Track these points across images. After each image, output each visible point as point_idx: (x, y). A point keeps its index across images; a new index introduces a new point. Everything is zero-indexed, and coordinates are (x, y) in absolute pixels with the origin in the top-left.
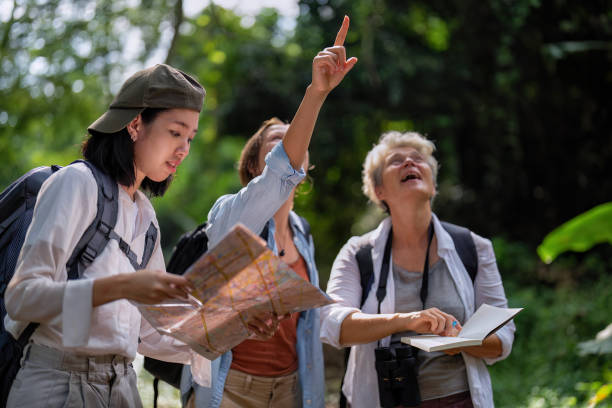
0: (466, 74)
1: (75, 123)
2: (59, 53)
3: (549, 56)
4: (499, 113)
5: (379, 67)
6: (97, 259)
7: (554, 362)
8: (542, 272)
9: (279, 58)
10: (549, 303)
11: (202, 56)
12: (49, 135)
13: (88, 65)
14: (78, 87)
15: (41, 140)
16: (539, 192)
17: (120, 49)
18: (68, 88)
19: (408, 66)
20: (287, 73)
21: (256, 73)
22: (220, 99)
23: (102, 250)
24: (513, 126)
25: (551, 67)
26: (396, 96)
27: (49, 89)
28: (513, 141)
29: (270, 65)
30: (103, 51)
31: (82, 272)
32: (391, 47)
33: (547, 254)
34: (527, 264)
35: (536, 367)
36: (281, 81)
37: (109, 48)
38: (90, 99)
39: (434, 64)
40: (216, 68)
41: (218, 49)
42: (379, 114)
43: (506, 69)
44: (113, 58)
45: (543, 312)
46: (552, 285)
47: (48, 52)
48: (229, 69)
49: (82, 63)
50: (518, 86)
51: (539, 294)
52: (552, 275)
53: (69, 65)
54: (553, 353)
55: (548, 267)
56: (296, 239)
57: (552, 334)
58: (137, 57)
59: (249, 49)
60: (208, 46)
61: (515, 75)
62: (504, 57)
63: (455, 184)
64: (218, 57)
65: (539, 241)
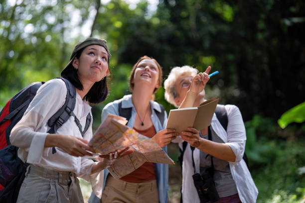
0: (242, 33)
1: (47, 57)
2: (39, 22)
3: (284, 24)
4: (259, 53)
5: (198, 30)
6: (64, 125)
7: (286, 177)
8: (280, 133)
9: (148, 25)
10: (283, 148)
11: (110, 24)
12: (34, 63)
13: (53, 28)
14: (48, 39)
15: (30, 65)
16: (279, 93)
17: (69, 20)
18: (43, 39)
19: (212, 29)
20: (152, 32)
21: (137, 32)
22: (119, 45)
23: (67, 121)
24: (265, 59)
25: (285, 30)
26: (207, 44)
27: (34, 40)
28: (266, 67)
29: (144, 28)
30: (61, 21)
31: (57, 130)
32: (204, 20)
33: (283, 124)
34: (272, 129)
35: (276, 180)
36: (149, 36)
37: (64, 20)
38: (54, 45)
39: (226, 28)
40: (118, 29)
41: (118, 20)
42: (199, 53)
43: (262, 31)
44: (66, 24)
45: (280, 153)
46: (285, 139)
47: (33, 21)
48: (123, 30)
49: (51, 27)
50: (268, 40)
51: (278, 143)
52: (285, 134)
53: (44, 28)
54: (285, 173)
55: (283, 130)
56: (152, 116)
57: (285, 164)
58: (78, 24)
59: (134, 20)
60: (113, 19)
61: (267, 34)
62: (261, 25)
63: (236, 88)
64: (118, 24)
65: (279, 117)
